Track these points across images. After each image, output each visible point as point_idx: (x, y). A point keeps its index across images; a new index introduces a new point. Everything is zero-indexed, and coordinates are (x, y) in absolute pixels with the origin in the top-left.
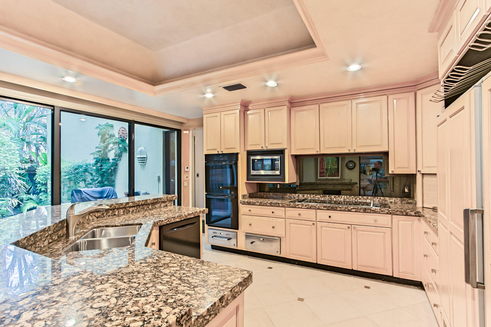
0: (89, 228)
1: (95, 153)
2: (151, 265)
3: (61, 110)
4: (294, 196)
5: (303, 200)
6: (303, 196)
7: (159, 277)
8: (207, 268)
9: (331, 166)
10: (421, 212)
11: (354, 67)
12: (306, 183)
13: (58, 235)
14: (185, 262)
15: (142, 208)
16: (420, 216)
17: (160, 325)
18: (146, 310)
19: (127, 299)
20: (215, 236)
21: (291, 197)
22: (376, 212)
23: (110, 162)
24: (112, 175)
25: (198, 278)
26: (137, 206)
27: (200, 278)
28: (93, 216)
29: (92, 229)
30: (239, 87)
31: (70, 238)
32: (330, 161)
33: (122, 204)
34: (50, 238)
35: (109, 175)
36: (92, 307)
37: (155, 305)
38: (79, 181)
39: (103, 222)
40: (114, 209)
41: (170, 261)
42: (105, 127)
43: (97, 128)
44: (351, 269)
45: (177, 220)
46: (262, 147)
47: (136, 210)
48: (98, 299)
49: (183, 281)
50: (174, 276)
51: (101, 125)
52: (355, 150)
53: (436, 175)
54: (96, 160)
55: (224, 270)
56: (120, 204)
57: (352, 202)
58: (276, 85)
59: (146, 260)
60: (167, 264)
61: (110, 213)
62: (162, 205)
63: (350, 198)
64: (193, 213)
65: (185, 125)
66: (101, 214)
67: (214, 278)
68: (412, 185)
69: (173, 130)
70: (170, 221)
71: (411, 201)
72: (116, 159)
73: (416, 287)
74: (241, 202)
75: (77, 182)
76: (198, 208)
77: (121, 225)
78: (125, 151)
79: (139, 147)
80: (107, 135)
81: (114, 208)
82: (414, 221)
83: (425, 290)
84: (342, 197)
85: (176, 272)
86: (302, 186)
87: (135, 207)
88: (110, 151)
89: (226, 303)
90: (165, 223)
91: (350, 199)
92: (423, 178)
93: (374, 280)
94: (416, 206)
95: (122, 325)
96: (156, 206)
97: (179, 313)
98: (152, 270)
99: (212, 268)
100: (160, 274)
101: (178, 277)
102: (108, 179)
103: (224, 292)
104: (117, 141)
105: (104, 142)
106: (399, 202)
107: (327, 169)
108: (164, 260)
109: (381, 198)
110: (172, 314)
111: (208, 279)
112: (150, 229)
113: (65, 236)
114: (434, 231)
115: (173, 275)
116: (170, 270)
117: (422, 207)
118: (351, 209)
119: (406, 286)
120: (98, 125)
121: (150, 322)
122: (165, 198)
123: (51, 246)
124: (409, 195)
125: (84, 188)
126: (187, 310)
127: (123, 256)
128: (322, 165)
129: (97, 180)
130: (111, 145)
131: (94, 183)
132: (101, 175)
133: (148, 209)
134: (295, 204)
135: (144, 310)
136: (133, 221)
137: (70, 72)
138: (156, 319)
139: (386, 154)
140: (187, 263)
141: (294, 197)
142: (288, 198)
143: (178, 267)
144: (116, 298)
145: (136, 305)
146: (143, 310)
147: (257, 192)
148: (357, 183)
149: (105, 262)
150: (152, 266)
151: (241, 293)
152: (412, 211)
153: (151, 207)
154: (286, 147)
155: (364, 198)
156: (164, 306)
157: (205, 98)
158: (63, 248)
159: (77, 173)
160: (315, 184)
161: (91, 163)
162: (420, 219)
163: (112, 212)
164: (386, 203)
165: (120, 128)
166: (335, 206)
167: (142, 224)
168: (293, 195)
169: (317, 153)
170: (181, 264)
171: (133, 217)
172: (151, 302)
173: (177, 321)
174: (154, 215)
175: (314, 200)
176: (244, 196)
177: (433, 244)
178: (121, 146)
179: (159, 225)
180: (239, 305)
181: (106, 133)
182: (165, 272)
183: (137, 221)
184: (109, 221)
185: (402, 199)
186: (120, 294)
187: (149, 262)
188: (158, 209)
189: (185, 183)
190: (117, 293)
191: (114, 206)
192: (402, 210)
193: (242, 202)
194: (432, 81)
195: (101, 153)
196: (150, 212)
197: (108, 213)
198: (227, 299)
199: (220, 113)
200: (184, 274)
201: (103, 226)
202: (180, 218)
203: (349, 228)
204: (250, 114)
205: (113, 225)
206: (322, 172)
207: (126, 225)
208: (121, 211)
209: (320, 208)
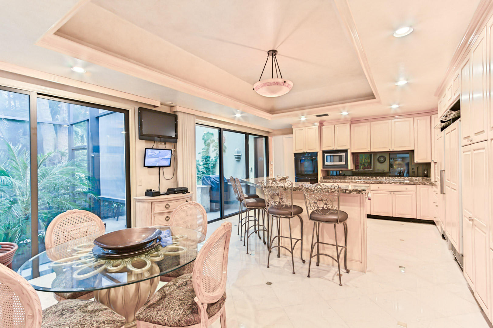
6: (358, 178)
9: (364, 161)
10: (433, 183)
11: (395, 106)
12: (359, 172)
16: (432, 185)
22: (407, 184)
24: (214, 168)
32: (364, 157)
44: (392, 216)
46: (333, 148)
52: (393, 149)
57: (391, 180)
58: (348, 114)
63: (389, 178)
65: (271, 134)
68: (428, 169)
71: (429, 179)
72: (217, 156)
73: (431, 224)
79: (236, 149)
80: (209, 141)
82: (429, 188)
83: (436, 225)
84: (384, 178)
88: (214, 151)
92: (435, 165)
93: (406, 222)
106: (421, 179)
117: (434, 181)
118: (392, 183)
124: (428, 176)
132: (206, 168)
134: (356, 181)
139: (413, 151)
142: (348, 179)
152: (428, 183)
154: (349, 148)
155: (399, 178)
157: (300, 120)
164: (413, 180)
166: (381, 181)
169: (368, 151)
175: (367, 179)
176: (321, 178)
185: (423, 177)
192: (422, 183)
193: (321, 181)
199: (305, 128)
203: (390, 193)
204: (324, 128)
209: (373, 183)
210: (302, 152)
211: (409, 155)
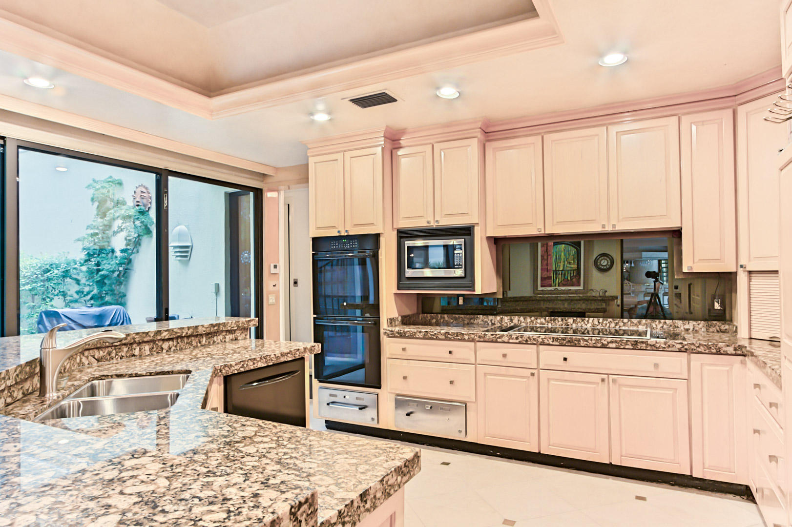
0: (82, 378)
1: (84, 238)
2: (217, 441)
3: (19, 147)
4: (492, 320)
5: (511, 328)
6: (511, 320)
7: (236, 460)
8: (331, 443)
9: (564, 265)
10: (746, 347)
11: (613, 59)
12: (514, 297)
13: (23, 390)
14: (285, 435)
15: (187, 343)
16: (744, 356)
17: (262, 518)
18: (229, 496)
19: (190, 480)
20: (333, 403)
21: (486, 322)
22: (656, 348)
23: (116, 257)
24: (121, 283)
25: (314, 461)
26: (178, 338)
27: (318, 460)
28: (90, 357)
29: (89, 381)
30: (383, 99)
31: (47, 395)
32: (563, 254)
33: (147, 333)
34: (9, 394)
35: (115, 282)
36: (121, 493)
37: (245, 488)
38: (53, 296)
39: (110, 367)
40: (131, 344)
41: (256, 433)
42: (106, 185)
43: (89, 187)
44: (608, 463)
45: (261, 365)
46: (428, 222)
47: (176, 346)
48: (132, 481)
49: (284, 466)
50: (267, 457)
51: (98, 181)
52: (615, 225)
53: (778, 274)
54: (86, 253)
55: (365, 447)
56: (143, 333)
57: (608, 330)
58: (458, 95)
59: (208, 432)
60: (250, 438)
61: (123, 351)
62: (227, 337)
63: (605, 322)
64: (290, 351)
65: (269, 180)
66: (105, 354)
67: (346, 460)
68: (727, 295)
69: (247, 189)
70: (245, 366)
71: (727, 327)
72: (129, 250)
73: (738, 497)
74: (385, 333)
75: (48, 297)
76: (301, 343)
77: (148, 374)
78: (146, 234)
79: (177, 226)
80: (109, 202)
81: (133, 341)
82: (733, 366)
83: (755, 503)
84: (588, 321)
85: (270, 451)
86: (507, 304)
87: (173, 341)
88: (115, 233)
89: (372, 504)
90: (236, 369)
91: (604, 325)
92: (750, 280)
93: (654, 484)
94: (736, 335)
95: (186, 518)
96: (216, 340)
97: (295, 500)
98: (221, 448)
99: (339, 444)
100: (238, 455)
101: (274, 460)
102: (111, 291)
103: (368, 483)
104: (130, 213)
105: (104, 215)
106: (703, 330)
107: (556, 272)
108: (244, 431)
109: (667, 321)
110: (281, 501)
111: (335, 462)
112: (209, 379)
113: (38, 393)
114: (773, 380)
115: (264, 456)
116: (257, 448)
117: (747, 337)
118: (608, 343)
119: (717, 494)
120: (91, 182)
121: (240, 513)
122: (233, 323)
123: (12, 410)
124: (723, 316)
125: (62, 308)
126: (309, 496)
127: (160, 425)
128: (546, 262)
129: (88, 293)
130: (119, 222)
131: (82, 300)
132: (97, 282)
133: (199, 345)
134: (496, 335)
135: (225, 496)
136: (171, 366)
137: (40, 66)
138: (251, 509)
139: (677, 234)
140: (290, 437)
141: (493, 322)
142: (481, 324)
143: (272, 443)
144: (167, 478)
145: (209, 489)
146: (223, 495)
147: (418, 314)
148: (616, 298)
149: (126, 436)
150: (220, 441)
151: (400, 488)
152: (728, 346)
153: (206, 342)
154: (477, 222)
155: (633, 323)
156: (263, 489)
157: (313, 122)
158: (36, 413)
159: (49, 280)
160: (532, 300)
161: (78, 259)
162: (745, 360)
163: (127, 349)
164: (677, 331)
165: (137, 187)
166: (574, 337)
167: (190, 372)
168: (491, 317)
169: (538, 233)
170: (278, 437)
171: (172, 359)
172: (236, 483)
173: (291, 513)
174: (213, 355)
175: (533, 327)
176: (391, 321)
177: (771, 405)
178: (138, 223)
179: (225, 375)
180: (395, 513)
181: (107, 199)
182: (248, 452)
183: (181, 367)
184: (124, 366)
185: (709, 323)
186: (173, 472)
187: (214, 435)
188: (220, 346)
189: (270, 298)
190: (167, 470)
191: (131, 337)
192: (710, 344)
193: (388, 332)
194: (766, 87)
195: (98, 238)
196: (204, 350)
197: (120, 352)
198: (375, 497)
199: (342, 154)
200: (285, 454)
201: (112, 376)
202: (266, 362)
203: (603, 380)
204: (404, 156)
205: (132, 374)
206: (546, 276)
207: (157, 374)
208: (146, 347)
209: (546, 342)
210: (335, 233)
211: (667, 253)
